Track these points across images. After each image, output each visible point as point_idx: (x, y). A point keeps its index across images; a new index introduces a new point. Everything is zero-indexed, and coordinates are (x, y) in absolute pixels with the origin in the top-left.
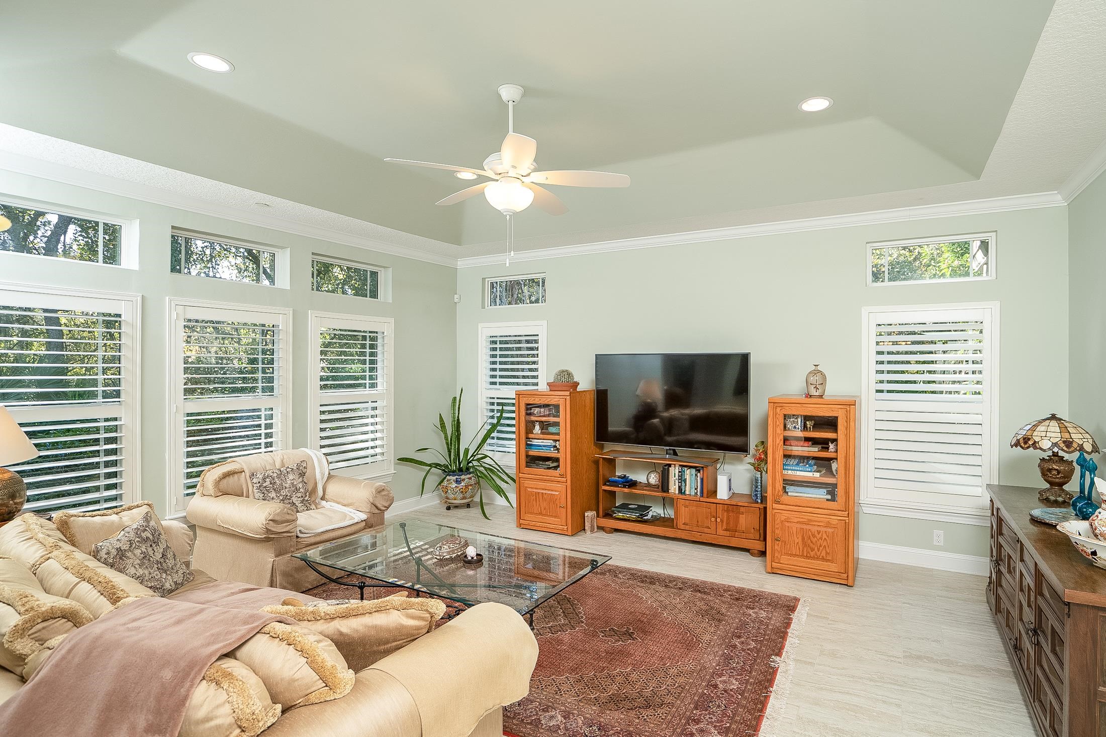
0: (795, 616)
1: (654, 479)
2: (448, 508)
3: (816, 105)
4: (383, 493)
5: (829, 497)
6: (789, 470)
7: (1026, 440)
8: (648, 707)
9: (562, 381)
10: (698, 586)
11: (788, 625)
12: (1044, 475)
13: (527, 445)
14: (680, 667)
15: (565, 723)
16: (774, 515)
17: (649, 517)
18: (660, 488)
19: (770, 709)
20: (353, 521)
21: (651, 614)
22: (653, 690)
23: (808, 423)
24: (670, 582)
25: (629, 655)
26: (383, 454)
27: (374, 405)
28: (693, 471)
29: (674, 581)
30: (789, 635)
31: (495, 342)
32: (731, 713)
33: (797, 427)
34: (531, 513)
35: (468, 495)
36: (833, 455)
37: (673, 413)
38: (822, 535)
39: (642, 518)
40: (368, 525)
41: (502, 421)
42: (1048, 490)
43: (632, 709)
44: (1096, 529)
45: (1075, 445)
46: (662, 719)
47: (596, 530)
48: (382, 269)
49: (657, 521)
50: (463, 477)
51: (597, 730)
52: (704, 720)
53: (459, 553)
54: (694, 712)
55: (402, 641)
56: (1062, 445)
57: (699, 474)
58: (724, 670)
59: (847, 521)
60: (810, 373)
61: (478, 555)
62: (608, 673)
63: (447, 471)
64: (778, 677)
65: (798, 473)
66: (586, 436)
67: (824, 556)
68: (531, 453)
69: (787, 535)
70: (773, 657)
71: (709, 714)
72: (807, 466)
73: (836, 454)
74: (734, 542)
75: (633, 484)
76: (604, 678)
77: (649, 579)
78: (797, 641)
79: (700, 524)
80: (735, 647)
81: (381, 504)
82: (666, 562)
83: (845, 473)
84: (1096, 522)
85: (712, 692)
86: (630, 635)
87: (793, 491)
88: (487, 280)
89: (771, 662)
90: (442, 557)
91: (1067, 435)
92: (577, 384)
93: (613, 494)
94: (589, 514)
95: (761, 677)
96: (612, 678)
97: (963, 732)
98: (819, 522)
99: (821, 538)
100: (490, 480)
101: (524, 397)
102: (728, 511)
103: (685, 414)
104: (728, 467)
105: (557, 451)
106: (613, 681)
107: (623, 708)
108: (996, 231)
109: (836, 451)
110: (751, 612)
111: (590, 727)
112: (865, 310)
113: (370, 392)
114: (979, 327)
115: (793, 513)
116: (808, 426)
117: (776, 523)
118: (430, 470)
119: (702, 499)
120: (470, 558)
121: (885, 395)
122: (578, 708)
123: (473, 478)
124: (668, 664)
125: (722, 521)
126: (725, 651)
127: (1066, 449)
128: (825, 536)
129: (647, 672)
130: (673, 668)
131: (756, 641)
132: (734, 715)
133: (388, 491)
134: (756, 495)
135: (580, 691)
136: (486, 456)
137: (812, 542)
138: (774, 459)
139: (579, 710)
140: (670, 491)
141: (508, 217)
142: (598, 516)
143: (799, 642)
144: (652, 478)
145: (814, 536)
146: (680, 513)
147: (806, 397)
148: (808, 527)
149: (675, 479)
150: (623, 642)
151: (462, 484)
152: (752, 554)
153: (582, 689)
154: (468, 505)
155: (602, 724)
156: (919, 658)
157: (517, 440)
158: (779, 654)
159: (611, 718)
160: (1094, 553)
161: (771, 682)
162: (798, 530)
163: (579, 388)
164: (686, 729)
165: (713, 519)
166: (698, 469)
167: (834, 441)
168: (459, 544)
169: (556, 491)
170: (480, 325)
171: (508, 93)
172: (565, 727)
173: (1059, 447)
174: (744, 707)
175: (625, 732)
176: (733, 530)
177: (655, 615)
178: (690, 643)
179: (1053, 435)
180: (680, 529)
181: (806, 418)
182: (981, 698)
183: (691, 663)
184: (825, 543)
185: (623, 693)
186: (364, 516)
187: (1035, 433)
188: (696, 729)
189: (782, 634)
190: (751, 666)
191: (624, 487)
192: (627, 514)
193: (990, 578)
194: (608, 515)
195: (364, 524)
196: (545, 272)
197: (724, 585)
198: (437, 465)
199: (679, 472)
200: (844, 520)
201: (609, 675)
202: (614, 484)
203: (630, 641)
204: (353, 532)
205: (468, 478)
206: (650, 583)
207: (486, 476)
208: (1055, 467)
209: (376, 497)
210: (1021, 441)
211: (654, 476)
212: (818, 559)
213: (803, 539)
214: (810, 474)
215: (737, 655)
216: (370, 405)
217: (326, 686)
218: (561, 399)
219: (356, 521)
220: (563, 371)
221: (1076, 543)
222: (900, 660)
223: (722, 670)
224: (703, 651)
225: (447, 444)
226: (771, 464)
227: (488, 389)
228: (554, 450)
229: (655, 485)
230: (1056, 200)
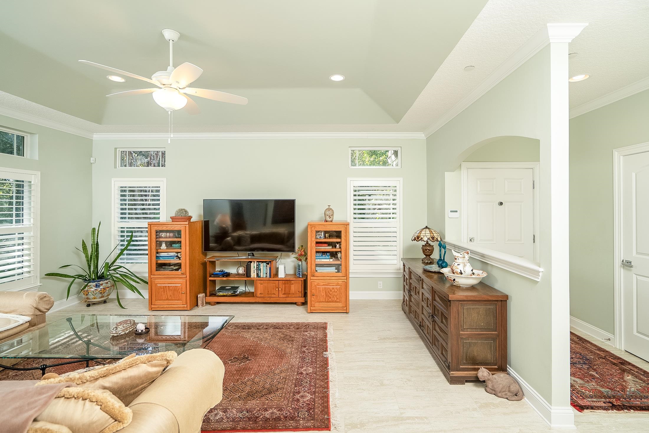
0: (328, 331)
1: (241, 270)
2: (88, 305)
3: (337, 78)
4: (45, 299)
5: (336, 271)
6: (318, 259)
7: (418, 237)
8: (270, 393)
9: (181, 216)
10: (275, 325)
11: (326, 336)
12: (424, 252)
13: (157, 257)
14: (280, 369)
15: (226, 415)
16: (311, 283)
17: (238, 292)
18: (245, 275)
19: (331, 377)
20: (18, 323)
21: (254, 345)
22: (270, 384)
23: (326, 234)
24: (259, 326)
25: (250, 369)
26: (29, 272)
27: (21, 236)
28: (265, 264)
29: (261, 325)
30: (328, 340)
31: (125, 191)
32: (313, 384)
33: (322, 237)
34: (160, 300)
35: (106, 294)
36: (339, 250)
37: (240, 233)
38: (335, 290)
39: (235, 294)
40: (31, 324)
41: (132, 243)
42: (425, 258)
43: (262, 396)
44: (454, 270)
45: (435, 239)
46: (280, 397)
47: (205, 305)
48: (29, 135)
49: (245, 294)
50: (101, 283)
51: (246, 413)
52: (302, 391)
53: (131, 330)
54: (296, 388)
55: (145, 384)
56: (431, 239)
57: (268, 265)
58: (303, 364)
59: (346, 281)
60: (326, 209)
61: (146, 328)
62: (241, 382)
63: (87, 280)
64: (330, 362)
65: (323, 260)
66: (198, 249)
67: (336, 300)
68: (159, 262)
69: (318, 292)
70: (324, 352)
71: (303, 387)
72: (327, 256)
73: (340, 249)
74: (289, 300)
75: (228, 275)
76: (240, 385)
77: (247, 327)
78: (333, 343)
79: (269, 292)
80: (304, 352)
81: (42, 307)
82: (253, 316)
83: (345, 258)
84: (454, 267)
85: (301, 376)
86: (246, 358)
87: (320, 270)
88: (118, 149)
89: (324, 355)
90: (118, 334)
91: (432, 235)
92: (190, 218)
93: (214, 282)
94: (201, 296)
95: (322, 363)
96: (245, 383)
97: (410, 365)
98: (333, 283)
99: (334, 292)
100: (125, 282)
101: (155, 226)
102: (285, 284)
103: (246, 234)
104: (283, 261)
105: (178, 259)
106: (246, 385)
107: (257, 397)
108: (401, 147)
109: (340, 248)
110: (306, 333)
111: (241, 413)
112: (349, 179)
113: (17, 226)
114: (395, 189)
115: (320, 280)
116: (327, 236)
117: (312, 286)
118: (74, 280)
119: (270, 279)
120: (140, 331)
121: (357, 220)
122: (230, 405)
123: (109, 283)
124: (273, 369)
125: (282, 290)
126: (301, 355)
127: (432, 240)
128: (336, 290)
129: (263, 375)
130: (277, 370)
131: (314, 347)
132: (315, 385)
133: (49, 297)
134: (299, 274)
135: (228, 396)
136: (121, 267)
137: (330, 294)
138: (311, 254)
139: (232, 406)
140: (251, 276)
141: (169, 113)
142: (206, 296)
143: (334, 343)
144: (240, 270)
145: (331, 291)
146: (258, 287)
147: (325, 222)
148: (328, 287)
149: (254, 269)
150: (244, 363)
151: (101, 288)
152: (298, 305)
153: (229, 394)
154: (104, 301)
155: (248, 409)
156: (384, 339)
157: (149, 254)
158: (326, 351)
159: (252, 404)
160: (454, 280)
161: (327, 364)
162: (323, 288)
163: (192, 220)
164: (294, 398)
165: (277, 289)
166: (267, 263)
167: (339, 243)
168: (130, 323)
169: (178, 284)
170: (113, 180)
171: (169, 34)
172: (227, 417)
173: (430, 240)
174: (318, 379)
175: (263, 409)
176: (287, 294)
177: (257, 345)
178: (281, 355)
179: (428, 235)
180: (258, 297)
181: (326, 232)
182: (412, 350)
183: (285, 365)
184: (336, 294)
185: (254, 390)
186: (28, 319)
187: (421, 234)
188: (299, 396)
189: (324, 340)
190: (315, 359)
191: (223, 277)
192: (226, 293)
193: (404, 299)
194: (213, 294)
195: (28, 324)
196: (165, 148)
197: (289, 323)
198: (80, 276)
199: (257, 265)
200: (345, 281)
201: (243, 382)
202: (217, 275)
203: (248, 362)
204: (18, 331)
205: (106, 283)
206: (249, 329)
207: (122, 280)
208: (428, 248)
209: (39, 303)
210: (416, 238)
211: (241, 269)
212: (333, 302)
213: (326, 293)
214: (328, 260)
215: (307, 356)
216: (17, 236)
217: (116, 421)
218: (181, 226)
219: (21, 323)
220: (182, 210)
221: (448, 277)
222: (378, 342)
223: (302, 365)
224: (289, 358)
225: (88, 261)
226: (310, 257)
227: (119, 222)
228: (176, 259)
229: (242, 274)
230: (421, 136)
